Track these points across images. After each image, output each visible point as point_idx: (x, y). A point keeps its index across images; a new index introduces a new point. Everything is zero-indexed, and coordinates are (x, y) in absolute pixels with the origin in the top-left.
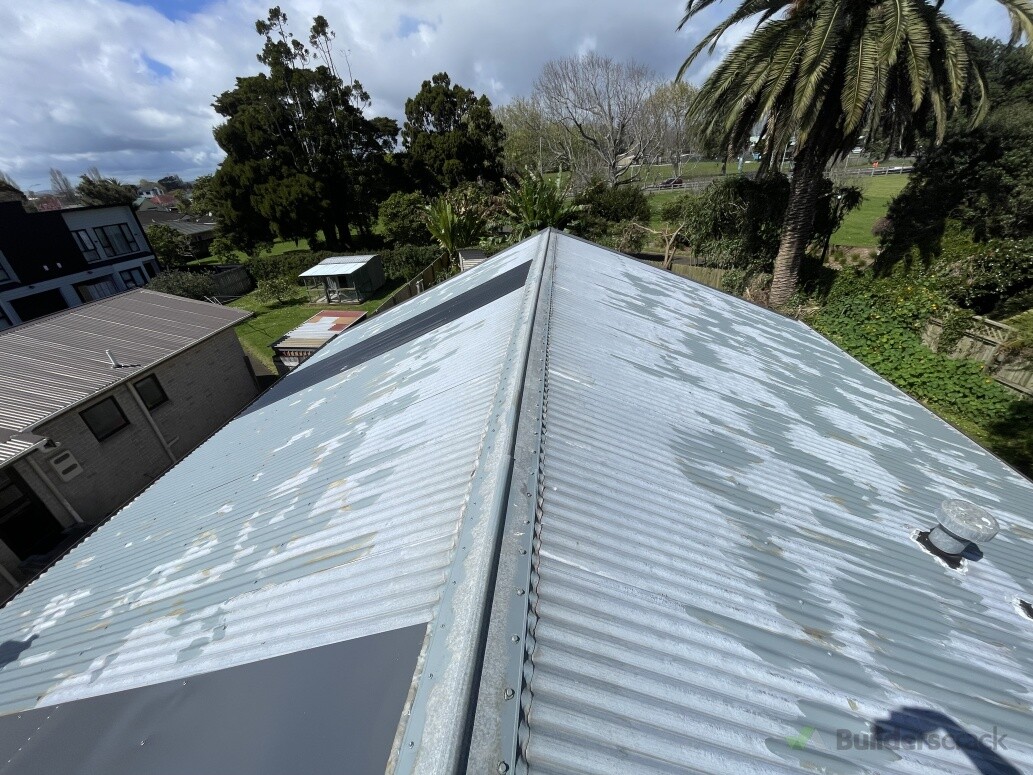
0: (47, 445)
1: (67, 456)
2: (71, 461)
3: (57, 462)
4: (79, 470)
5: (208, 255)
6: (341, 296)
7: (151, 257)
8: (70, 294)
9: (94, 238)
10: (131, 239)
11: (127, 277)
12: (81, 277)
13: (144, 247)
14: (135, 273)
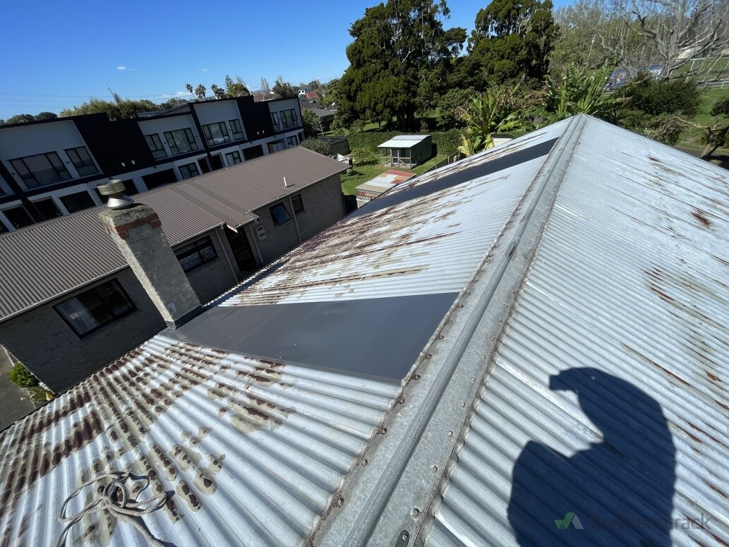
0: (258, 220)
1: (262, 228)
2: (263, 231)
3: (259, 230)
4: (265, 237)
5: (329, 130)
6: (400, 162)
7: (303, 130)
8: (265, 149)
9: (279, 118)
10: (295, 118)
11: (290, 141)
12: (271, 139)
13: (300, 124)
14: (294, 139)
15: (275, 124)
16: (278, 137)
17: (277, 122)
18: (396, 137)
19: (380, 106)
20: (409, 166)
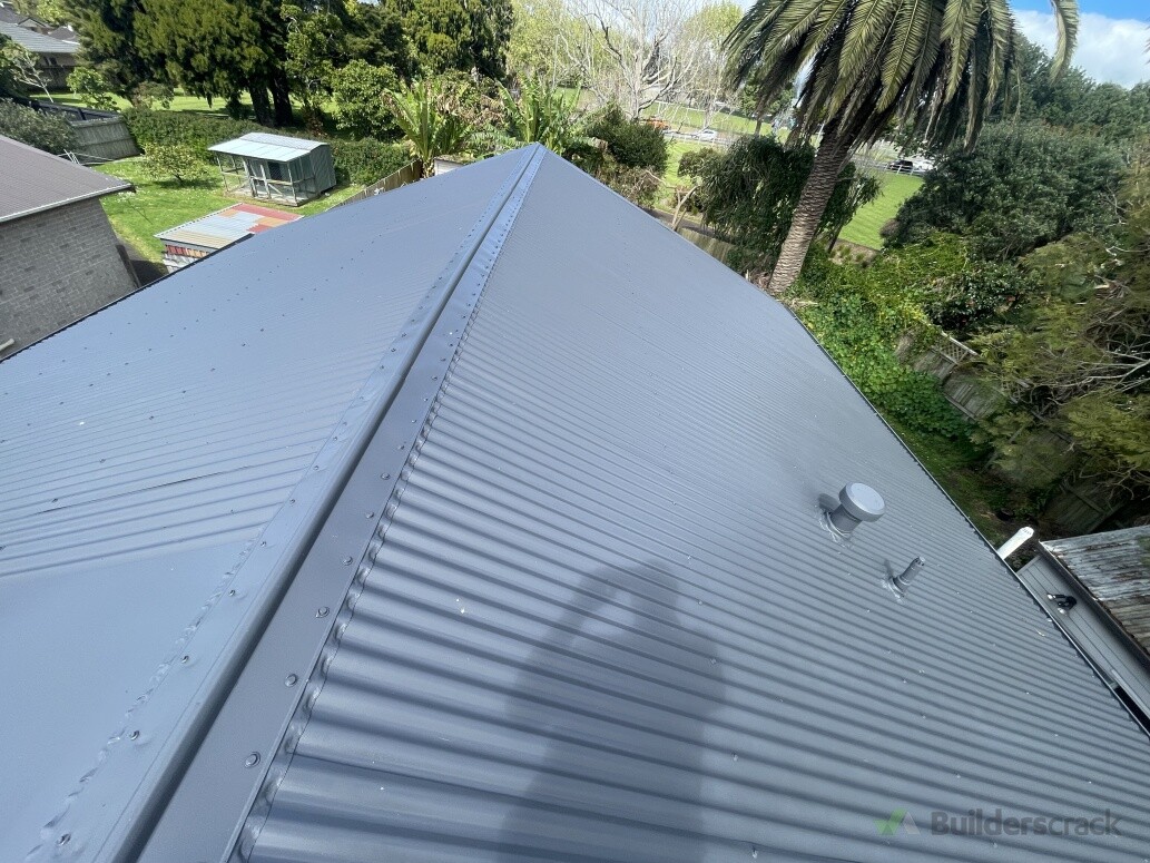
5: (65, 90)
6: (271, 190)
18: (253, 135)
19: (201, 61)
20: (292, 199)
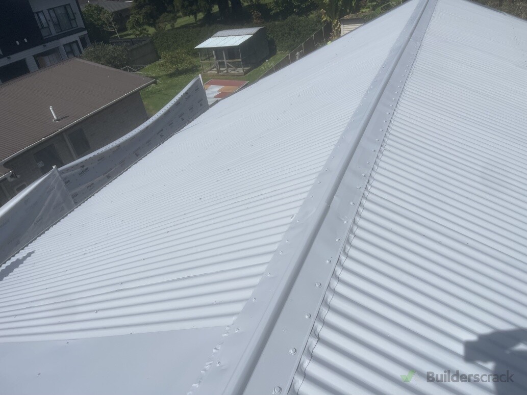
3: (18, 190)
5: (125, 29)
6: (229, 67)
7: (85, 32)
8: (31, 63)
9: (48, 18)
10: (72, 17)
11: (68, 49)
12: (39, 49)
13: (81, 24)
14: (75, 46)
15: (43, 28)
16: (50, 46)
17: (45, 25)
18: (219, 33)
20: (240, 70)
